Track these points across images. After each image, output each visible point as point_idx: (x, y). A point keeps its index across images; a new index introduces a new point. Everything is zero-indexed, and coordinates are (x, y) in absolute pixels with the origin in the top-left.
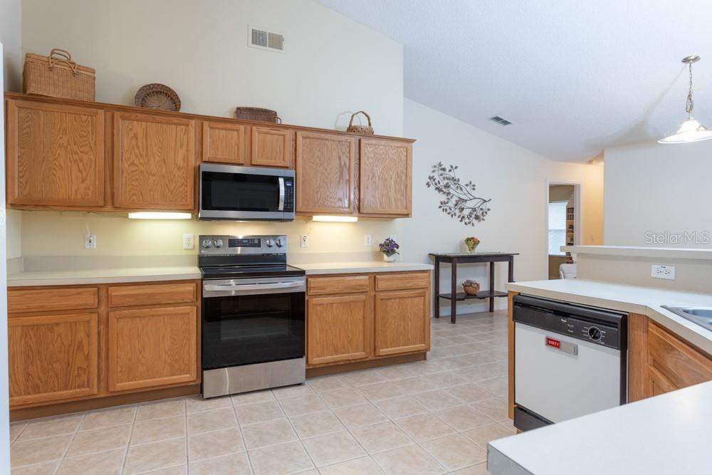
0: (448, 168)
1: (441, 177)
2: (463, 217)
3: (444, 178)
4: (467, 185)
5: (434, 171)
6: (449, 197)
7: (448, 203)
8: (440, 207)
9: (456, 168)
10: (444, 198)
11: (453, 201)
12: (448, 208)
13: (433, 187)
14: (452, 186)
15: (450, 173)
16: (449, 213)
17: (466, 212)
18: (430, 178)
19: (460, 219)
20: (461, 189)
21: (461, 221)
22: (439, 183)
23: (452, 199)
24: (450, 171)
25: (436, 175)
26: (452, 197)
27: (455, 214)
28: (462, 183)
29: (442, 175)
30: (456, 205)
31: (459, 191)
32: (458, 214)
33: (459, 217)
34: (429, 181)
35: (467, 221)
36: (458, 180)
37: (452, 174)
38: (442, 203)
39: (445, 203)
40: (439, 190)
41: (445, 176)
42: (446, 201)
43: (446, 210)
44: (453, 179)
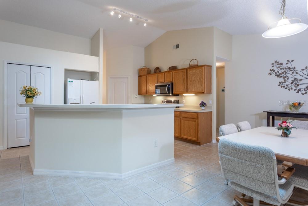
0: (284, 63)
1: (279, 69)
2: (299, 90)
3: (281, 69)
4: (303, 70)
5: (273, 66)
6: (286, 79)
7: (285, 82)
8: (279, 85)
9: (292, 61)
10: (282, 80)
11: (290, 81)
12: (285, 85)
13: (273, 75)
14: (288, 72)
15: (287, 65)
16: (286, 88)
17: (302, 87)
18: (271, 70)
19: (297, 91)
20: (297, 73)
21: (298, 92)
22: (278, 72)
23: (288, 80)
24: (287, 64)
25: (275, 68)
26: (288, 79)
27: (292, 89)
28: (298, 69)
29: (279, 67)
30: (292, 83)
31: (295, 74)
32: (294, 88)
33: (295, 90)
34: (270, 72)
35: (304, 92)
36: (295, 68)
37: (289, 65)
38: (280, 83)
39: (282, 83)
40: (278, 76)
41: (282, 67)
42: (283, 81)
43: (284, 87)
44: (289, 68)
